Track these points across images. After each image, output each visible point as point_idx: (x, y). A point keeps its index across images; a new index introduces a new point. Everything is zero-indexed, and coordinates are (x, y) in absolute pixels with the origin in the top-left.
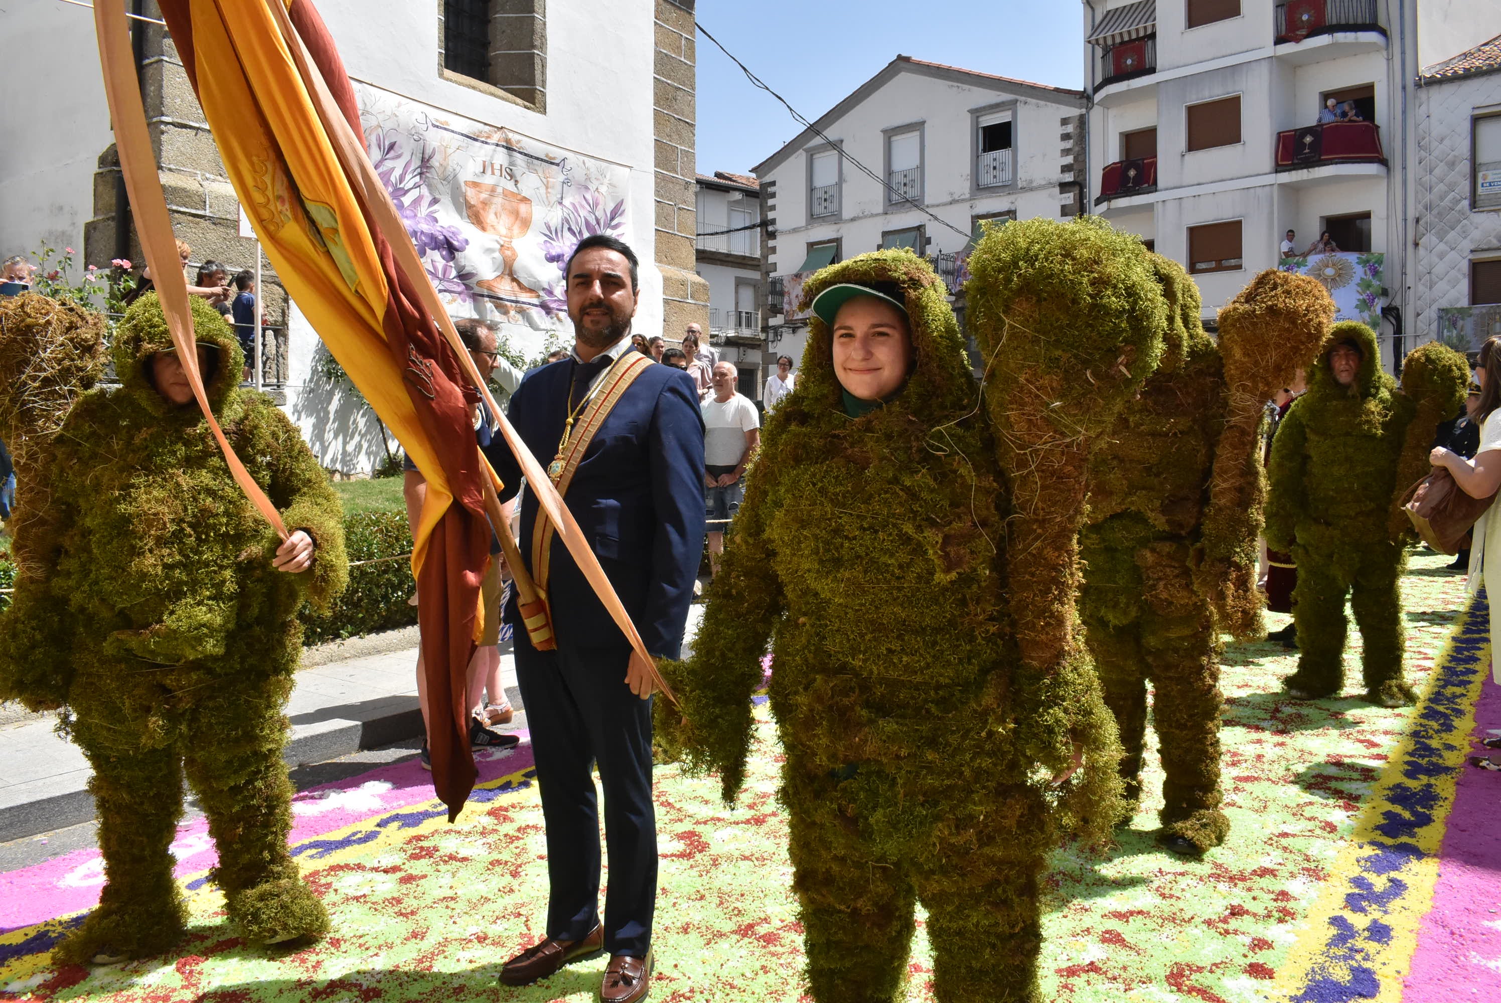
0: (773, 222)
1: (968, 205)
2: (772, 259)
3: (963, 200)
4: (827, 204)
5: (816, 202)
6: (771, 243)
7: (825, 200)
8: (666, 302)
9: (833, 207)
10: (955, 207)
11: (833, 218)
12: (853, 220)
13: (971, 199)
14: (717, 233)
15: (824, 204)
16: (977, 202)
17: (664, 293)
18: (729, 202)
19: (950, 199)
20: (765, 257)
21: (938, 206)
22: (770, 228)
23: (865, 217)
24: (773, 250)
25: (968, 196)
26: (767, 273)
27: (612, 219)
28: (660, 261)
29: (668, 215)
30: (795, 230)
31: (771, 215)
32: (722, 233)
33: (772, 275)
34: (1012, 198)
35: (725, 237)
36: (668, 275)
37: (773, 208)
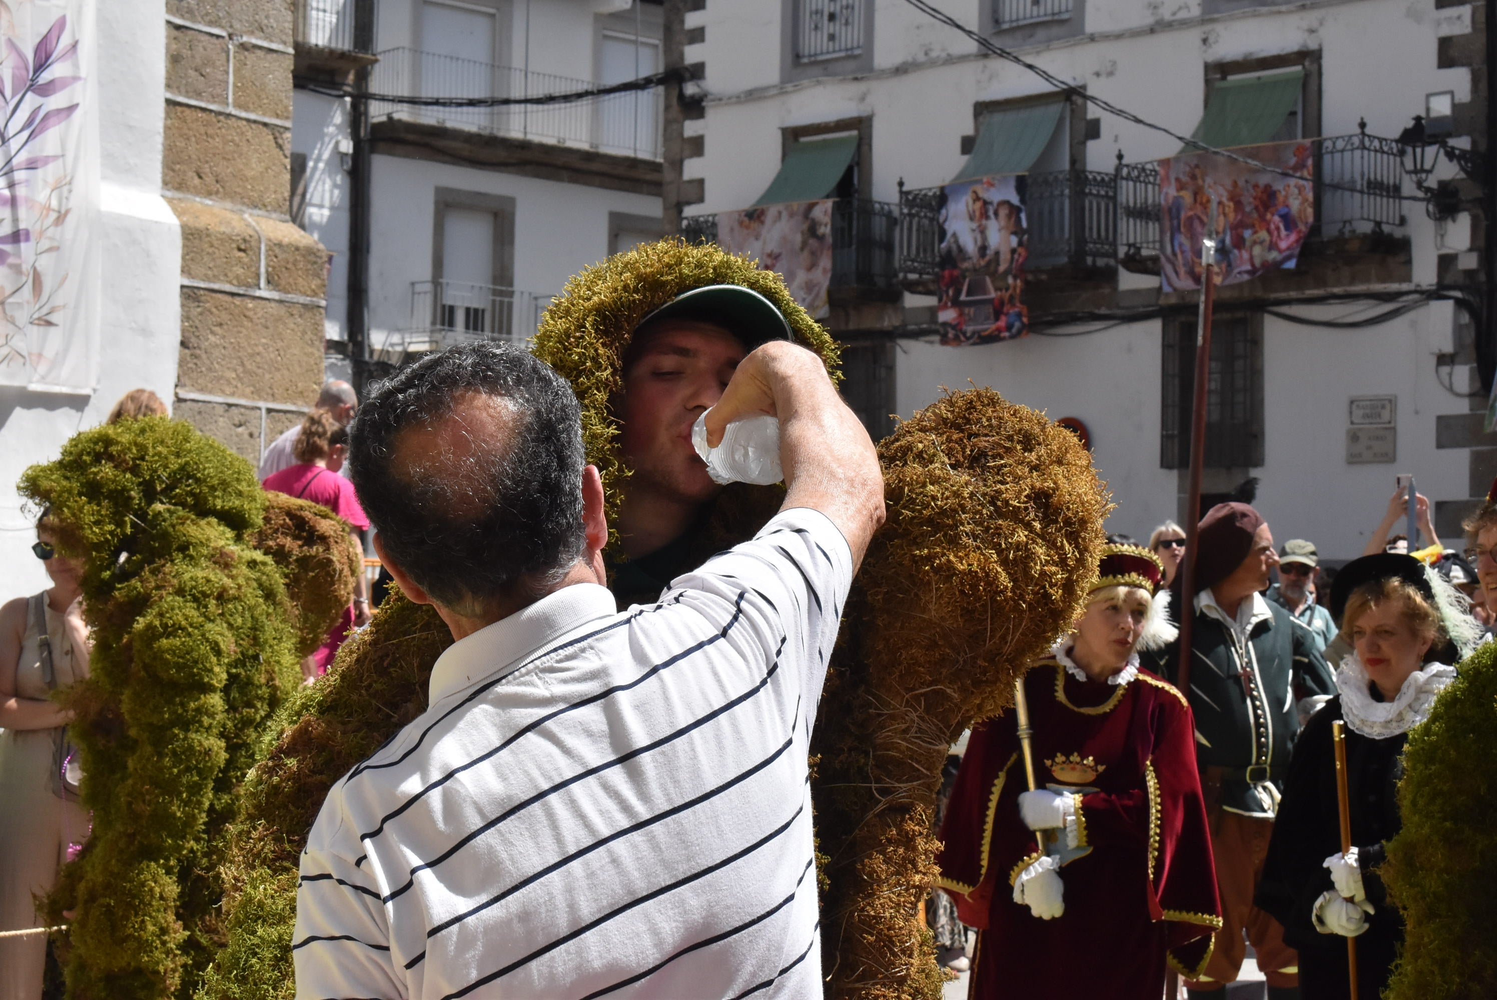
0: (697, 72)
1: (1193, 36)
2: (692, 169)
3: (1185, 24)
4: (836, 27)
5: (807, 22)
6: (691, 128)
7: (832, 17)
8: (189, 294)
9: (850, 36)
10: (1163, 40)
11: (851, 65)
12: (901, 70)
13: (1203, 21)
14: (549, 99)
15: (828, 27)
16: (1219, 27)
17: (186, 270)
18: (599, 19)
19: (1149, 20)
20: (678, 165)
21: (1119, 36)
22: (690, 89)
23: (933, 63)
24: (697, 146)
25: (1195, 11)
26: (679, 207)
27: (41, 65)
28: (180, 186)
29: (208, 62)
30: (753, 96)
31: (692, 54)
32: (579, 96)
33: (689, 211)
34: (1311, 18)
35: (584, 107)
36: (202, 222)
37: (698, 36)
